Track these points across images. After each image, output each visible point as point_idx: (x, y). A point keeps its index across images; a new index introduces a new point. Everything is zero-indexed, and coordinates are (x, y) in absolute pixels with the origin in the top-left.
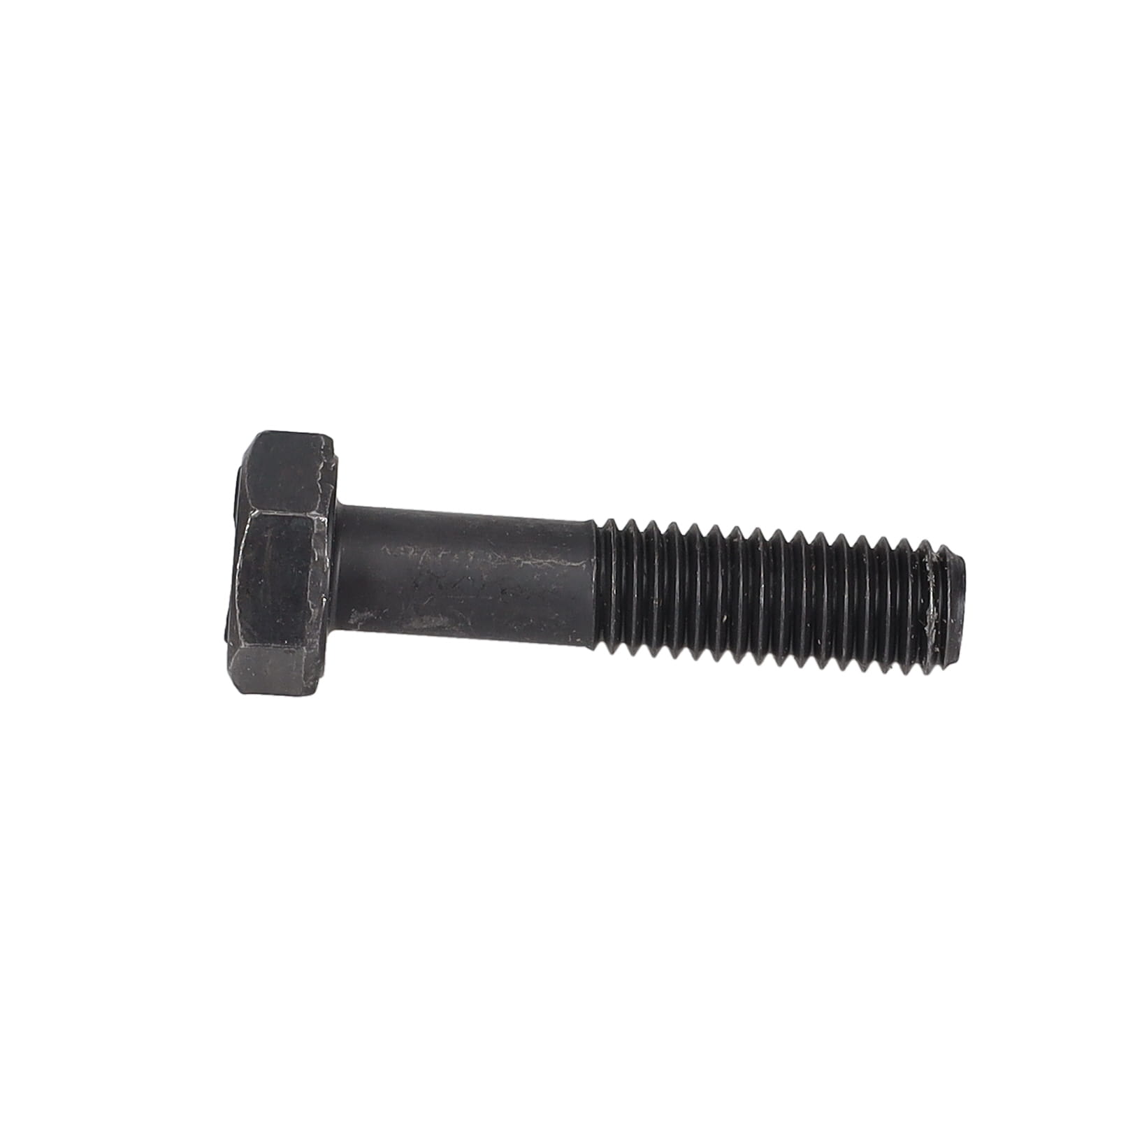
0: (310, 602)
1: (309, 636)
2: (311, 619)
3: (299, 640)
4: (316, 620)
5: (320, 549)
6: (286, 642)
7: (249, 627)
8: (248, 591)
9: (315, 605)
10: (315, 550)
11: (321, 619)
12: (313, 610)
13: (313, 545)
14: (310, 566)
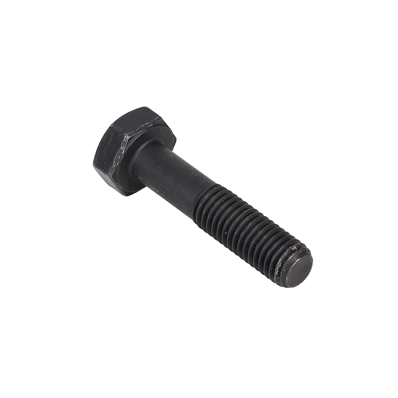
0: (114, 162)
1: (110, 172)
2: (112, 167)
3: (107, 172)
4: (114, 168)
5: (123, 146)
6: (104, 170)
7: (96, 160)
8: (100, 149)
9: (115, 163)
10: (122, 146)
11: (115, 169)
12: (114, 165)
13: (122, 144)
14: (118, 150)
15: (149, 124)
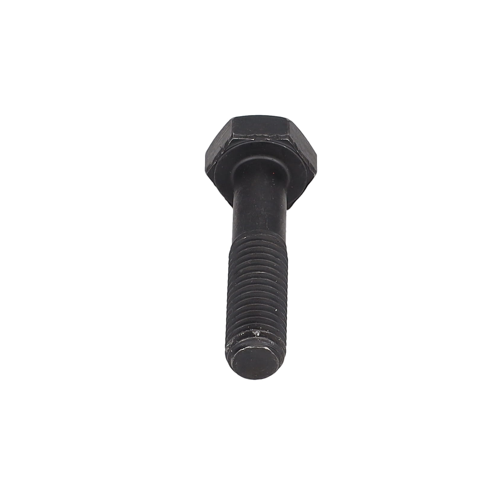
15: (269, 136)
